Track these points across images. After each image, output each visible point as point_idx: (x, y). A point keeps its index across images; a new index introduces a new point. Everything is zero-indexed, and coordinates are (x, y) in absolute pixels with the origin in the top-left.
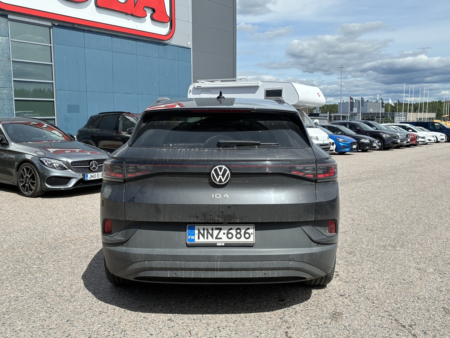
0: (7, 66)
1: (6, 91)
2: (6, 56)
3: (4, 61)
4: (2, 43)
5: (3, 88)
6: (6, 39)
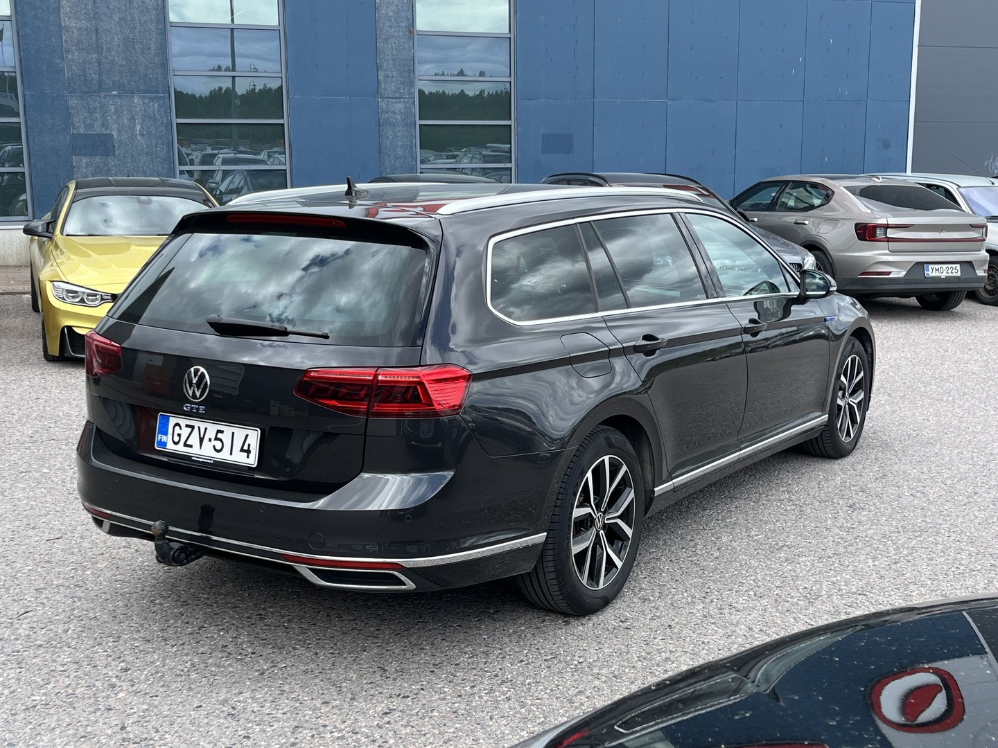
0: (405, 49)
1: (401, 106)
2: (403, 25)
3: (398, 36)
5: (394, 100)
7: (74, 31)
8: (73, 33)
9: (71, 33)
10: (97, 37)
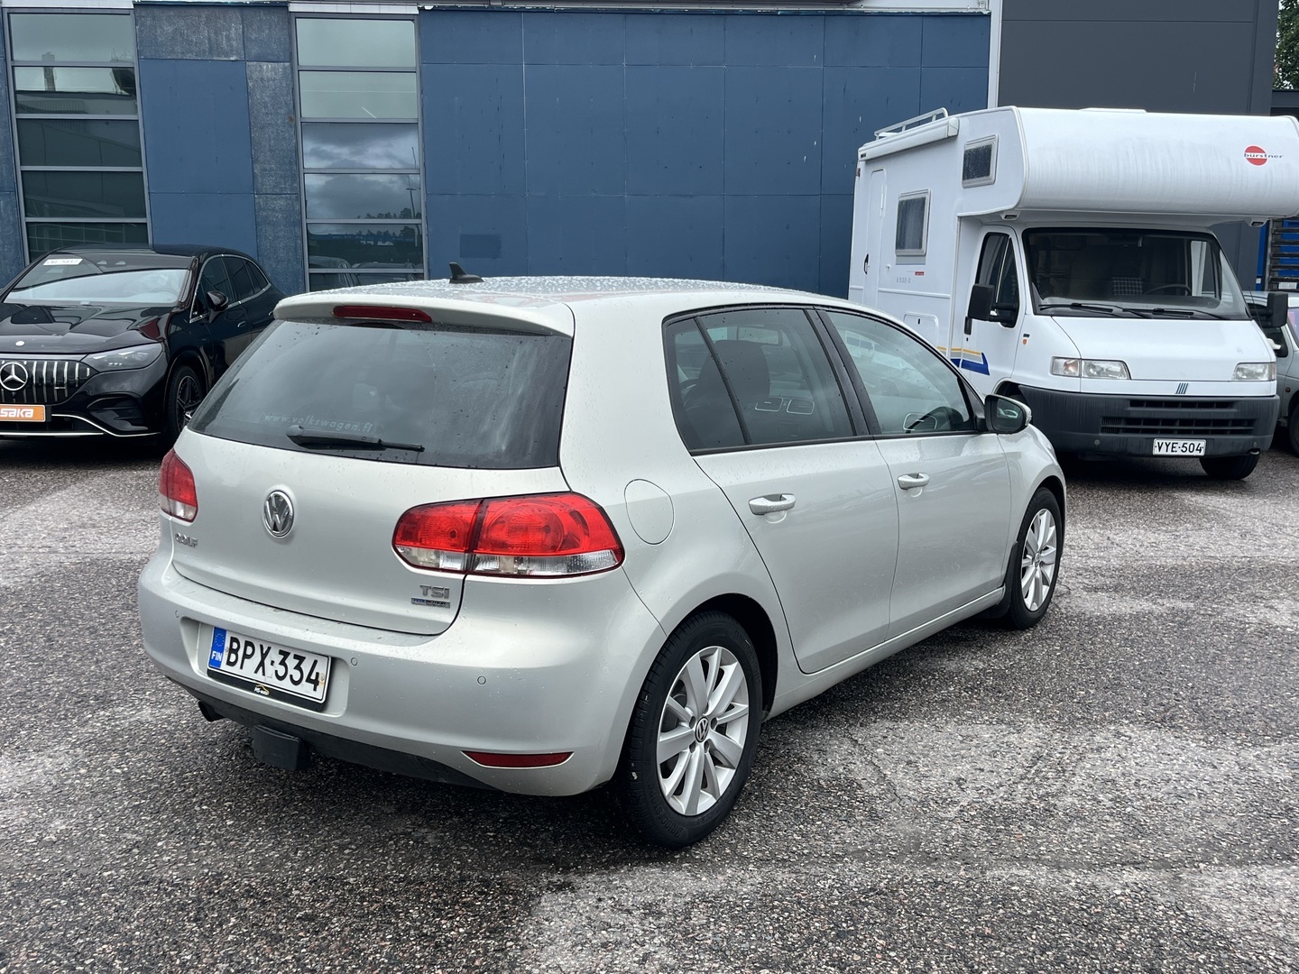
0: (285, 139)
1: (282, 202)
2: (282, 111)
3: (277, 125)
4: (274, 80)
5: (274, 196)
6: (285, 68)
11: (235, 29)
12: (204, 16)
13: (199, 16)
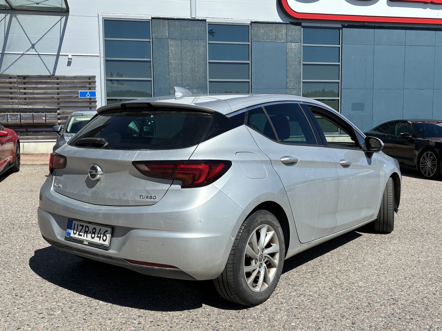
0: (297, 69)
1: (295, 92)
2: (297, 60)
3: (295, 64)
4: (295, 49)
5: (293, 90)
6: (299, 45)
7: (174, 64)
8: (173, 65)
9: (172, 65)
10: (181, 66)
11: (284, 31)
12: (274, 27)
13: (273, 27)
